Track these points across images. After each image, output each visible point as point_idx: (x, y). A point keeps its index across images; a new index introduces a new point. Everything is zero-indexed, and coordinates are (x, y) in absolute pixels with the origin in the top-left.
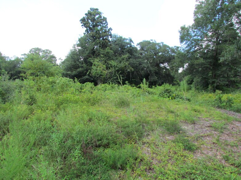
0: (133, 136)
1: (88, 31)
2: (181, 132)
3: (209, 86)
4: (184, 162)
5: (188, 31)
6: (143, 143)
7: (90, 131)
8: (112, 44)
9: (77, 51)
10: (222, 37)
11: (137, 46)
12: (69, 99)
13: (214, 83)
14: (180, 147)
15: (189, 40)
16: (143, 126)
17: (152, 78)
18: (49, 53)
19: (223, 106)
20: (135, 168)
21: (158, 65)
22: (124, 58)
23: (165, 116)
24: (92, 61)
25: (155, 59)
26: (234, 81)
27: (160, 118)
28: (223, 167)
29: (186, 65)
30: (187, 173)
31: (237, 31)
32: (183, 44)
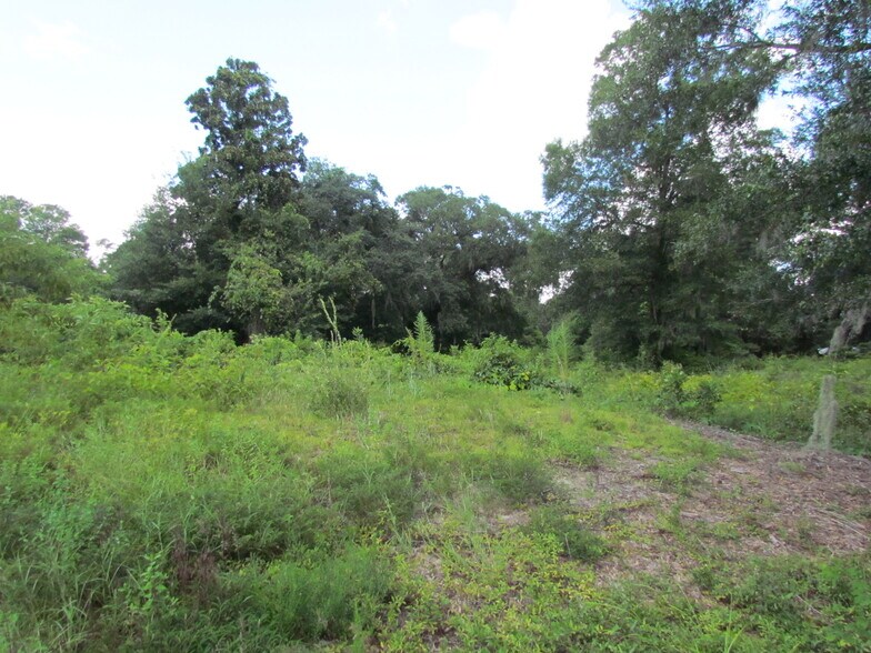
0: (379, 512)
1: (214, 142)
2: (550, 496)
3: (642, 347)
4: (564, 600)
5: (570, 160)
6: (414, 538)
7: (209, 497)
8: (306, 195)
9: (171, 213)
10: (679, 185)
11: (396, 204)
12: (128, 383)
13: (657, 339)
14: (548, 549)
15: (573, 191)
16: (416, 479)
17: (448, 321)
18: (56, 220)
19: (689, 409)
20: (385, 632)
21: (469, 275)
22: (349, 242)
23: (495, 444)
24: (227, 251)
25: (457, 251)
26: (718, 332)
27: (478, 451)
28: (697, 612)
29: (565, 279)
30: (573, 637)
31: (724, 170)
32: (555, 204)
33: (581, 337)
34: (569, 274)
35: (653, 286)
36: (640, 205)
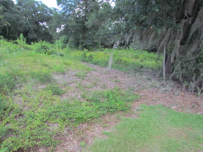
0: (4, 88)
2: (52, 81)
3: (80, 45)
6: (14, 94)
10: (90, 7)
13: (83, 43)
14: (49, 93)
15: (65, 4)
17: (31, 35)
19: (87, 60)
20: (4, 118)
21: (37, 23)
23: (39, 69)
25: (33, 16)
26: (96, 43)
27: (35, 71)
28: (81, 103)
30: (53, 112)
32: (60, 7)
33: (66, 42)
34: (63, 26)
35: (83, 31)
36: (81, 10)
